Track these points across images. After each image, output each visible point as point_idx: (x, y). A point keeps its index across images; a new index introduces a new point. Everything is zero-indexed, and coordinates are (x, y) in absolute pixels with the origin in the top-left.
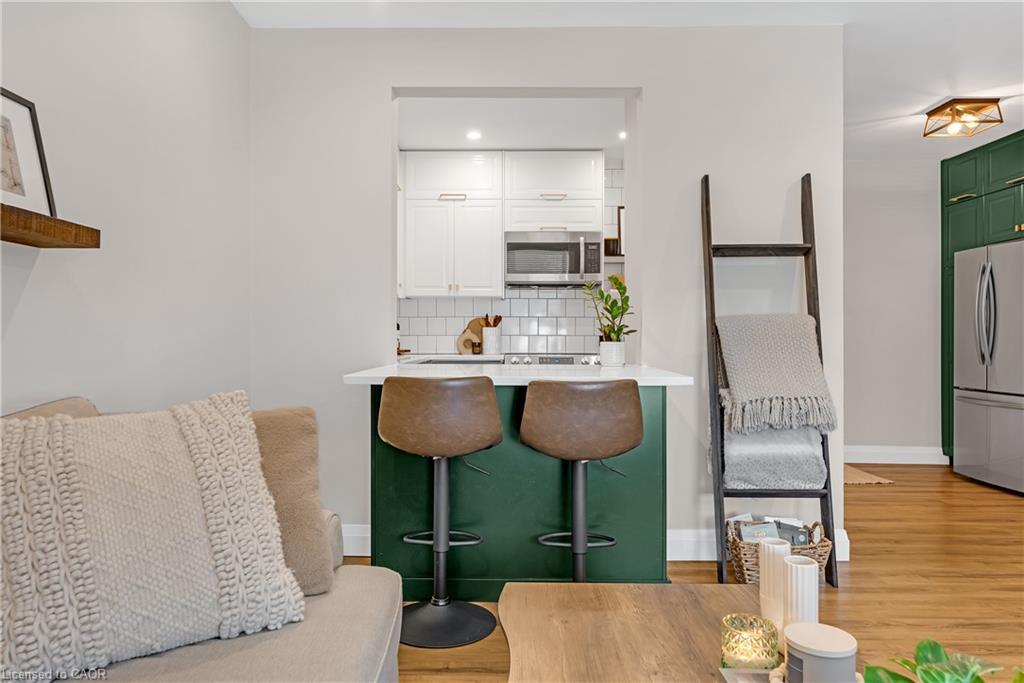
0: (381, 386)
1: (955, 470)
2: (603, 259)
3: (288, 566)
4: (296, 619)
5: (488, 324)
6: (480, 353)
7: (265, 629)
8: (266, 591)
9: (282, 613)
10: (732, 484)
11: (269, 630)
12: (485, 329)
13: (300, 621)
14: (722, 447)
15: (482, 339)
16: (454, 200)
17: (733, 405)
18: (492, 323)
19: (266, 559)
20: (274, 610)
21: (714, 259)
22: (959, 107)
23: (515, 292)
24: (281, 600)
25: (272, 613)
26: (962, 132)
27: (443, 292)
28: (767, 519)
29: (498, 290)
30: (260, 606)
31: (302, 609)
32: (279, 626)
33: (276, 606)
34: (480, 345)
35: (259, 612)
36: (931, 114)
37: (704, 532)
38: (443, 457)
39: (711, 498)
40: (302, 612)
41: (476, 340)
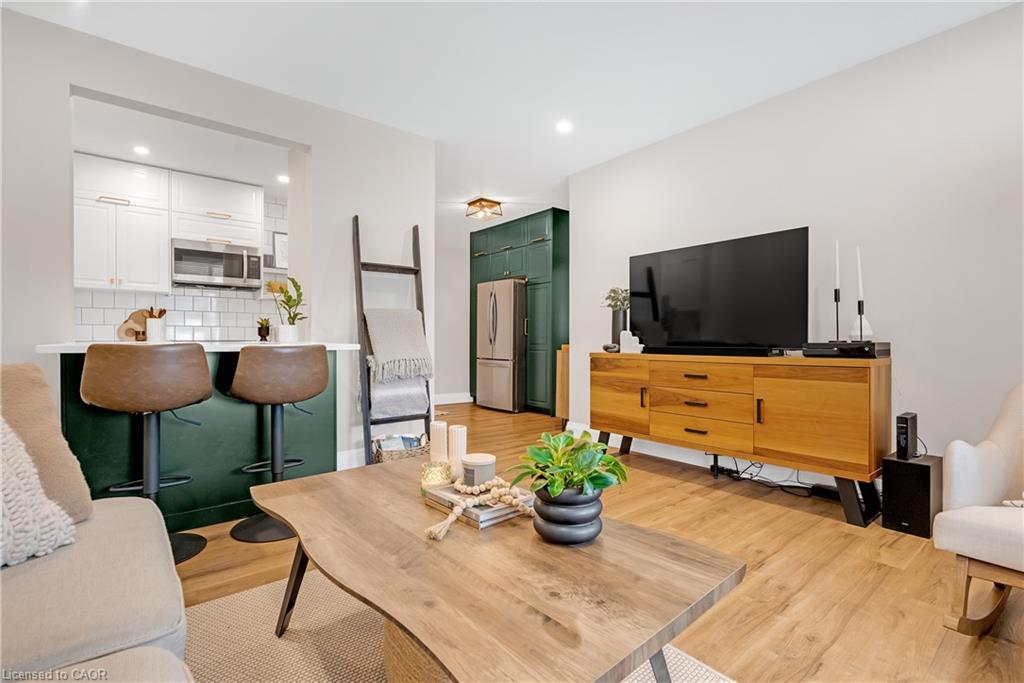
0: (84, 355)
1: (478, 403)
2: (263, 269)
3: (51, 499)
4: (67, 542)
5: (151, 315)
6: (145, 340)
7: (34, 556)
8: (34, 521)
9: (53, 538)
10: (375, 415)
11: (37, 557)
12: (149, 320)
13: (71, 544)
14: (369, 390)
15: (146, 328)
16: (116, 204)
17: (376, 365)
18: (157, 315)
19: (29, 493)
20: (44, 537)
21: (363, 272)
22: (483, 203)
23: (181, 290)
24: (52, 527)
25: (42, 540)
26: (484, 218)
27: (105, 285)
28: (395, 436)
29: (166, 286)
30: (29, 535)
31: (74, 532)
32: (50, 551)
33: (46, 533)
34: (144, 333)
35: (29, 540)
36: (470, 204)
37: (354, 452)
38: (154, 412)
39: (361, 428)
40: (73, 536)
41: (139, 329)
